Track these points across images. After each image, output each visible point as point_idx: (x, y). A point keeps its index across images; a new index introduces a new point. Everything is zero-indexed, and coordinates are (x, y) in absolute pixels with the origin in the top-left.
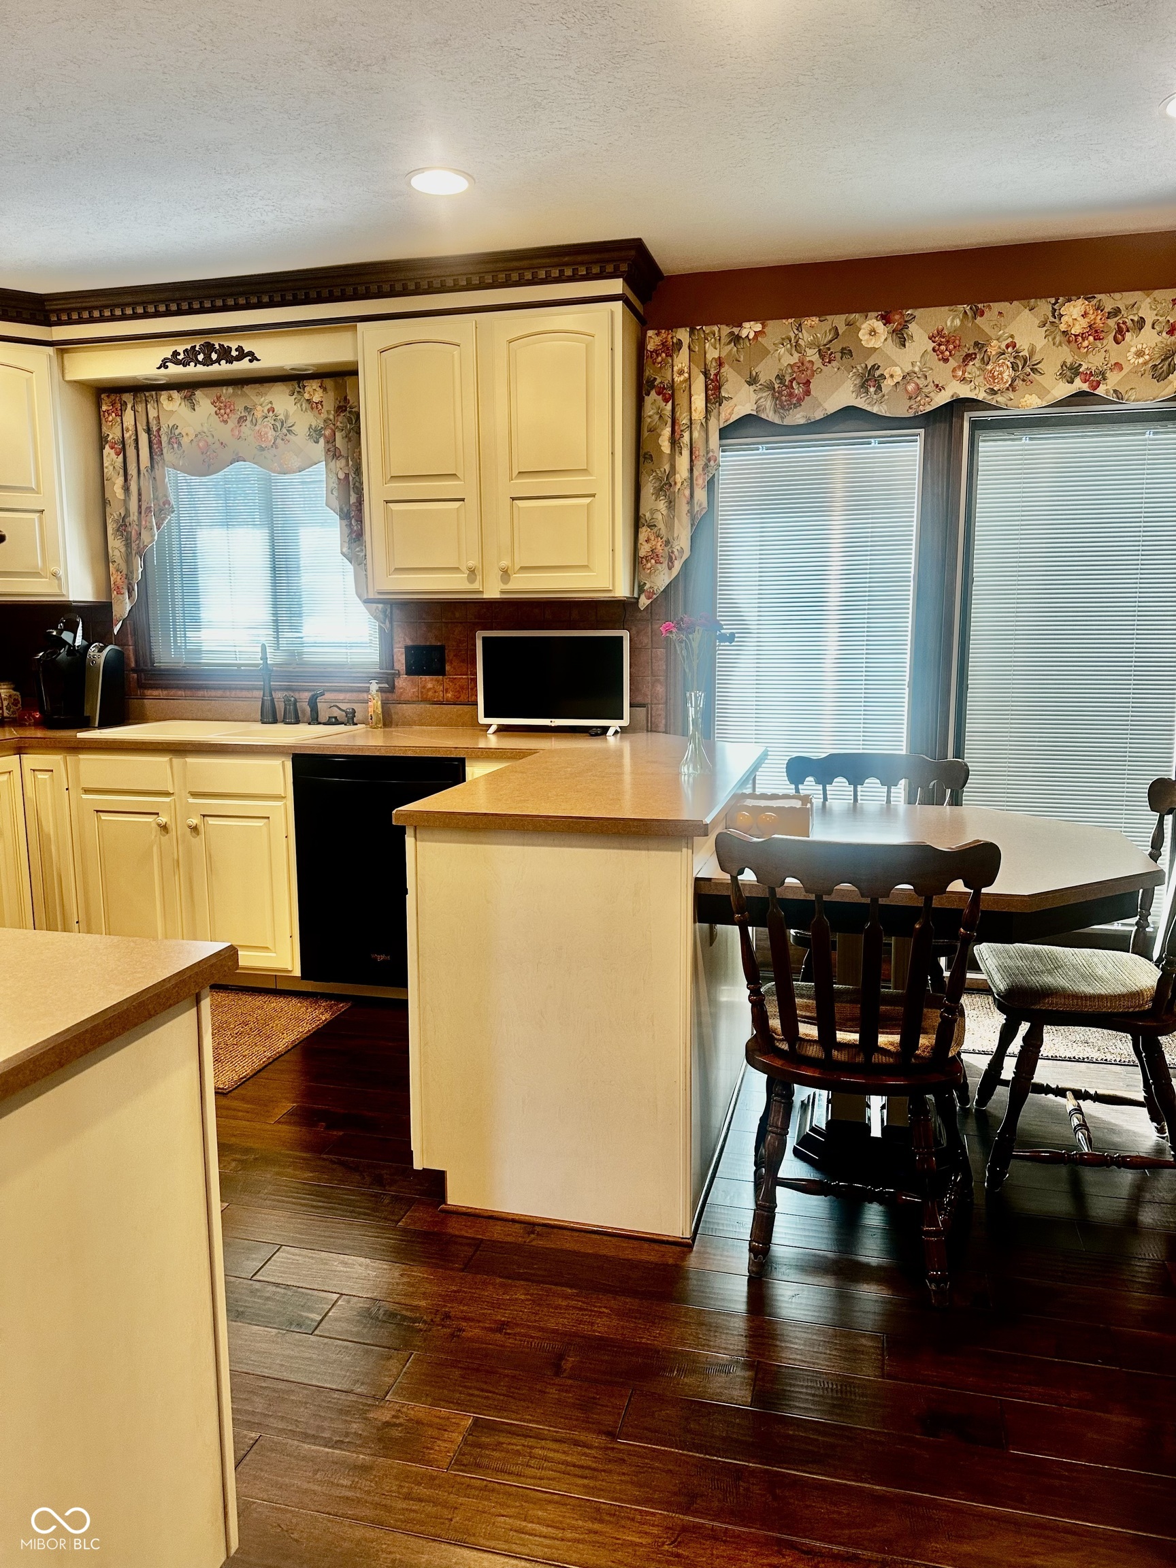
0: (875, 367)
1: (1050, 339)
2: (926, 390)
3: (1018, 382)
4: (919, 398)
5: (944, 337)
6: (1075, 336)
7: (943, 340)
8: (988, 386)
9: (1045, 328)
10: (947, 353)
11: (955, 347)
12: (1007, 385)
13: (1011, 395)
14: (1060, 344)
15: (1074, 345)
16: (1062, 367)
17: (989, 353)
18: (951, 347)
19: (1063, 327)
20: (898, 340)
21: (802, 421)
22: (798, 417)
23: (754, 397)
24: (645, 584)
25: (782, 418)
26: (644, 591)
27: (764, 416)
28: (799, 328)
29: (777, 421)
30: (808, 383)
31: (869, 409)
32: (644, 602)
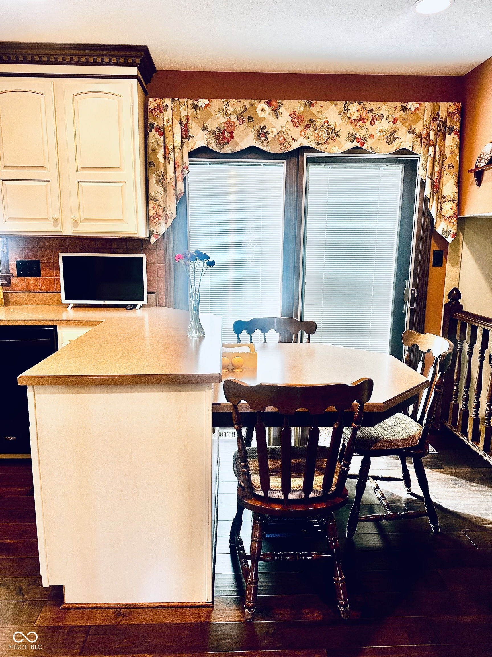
0: (265, 127)
1: (343, 121)
2: (288, 141)
3: (330, 140)
4: (285, 145)
5: (296, 115)
6: (354, 120)
7: (296, 117)
8: (316, 141)
9: (341, 115)
10: (298, 123)
11: (301, 121)
12: (325, 141)
13: (326, 146)
14: (348, 123)
15: (353, 124)
16: (348, 134)
17: (316, 125)
18: (299, 120)
19: (349, 116)
20: (275, 115)
21: (230, 152)
22: (227, 150)
23: (206, 138)
24: (153, 230)
25: (220, 149)
26: (153, 234)
27: (211, 148)
28: (227, 104)
29: (218, 151)
30: (232, 133)
31: (261, 148)
32: (153, 240)
